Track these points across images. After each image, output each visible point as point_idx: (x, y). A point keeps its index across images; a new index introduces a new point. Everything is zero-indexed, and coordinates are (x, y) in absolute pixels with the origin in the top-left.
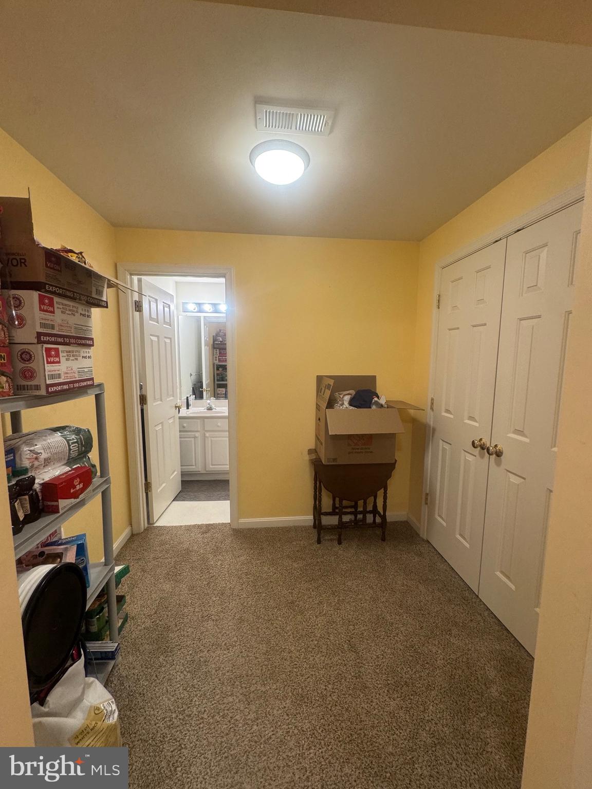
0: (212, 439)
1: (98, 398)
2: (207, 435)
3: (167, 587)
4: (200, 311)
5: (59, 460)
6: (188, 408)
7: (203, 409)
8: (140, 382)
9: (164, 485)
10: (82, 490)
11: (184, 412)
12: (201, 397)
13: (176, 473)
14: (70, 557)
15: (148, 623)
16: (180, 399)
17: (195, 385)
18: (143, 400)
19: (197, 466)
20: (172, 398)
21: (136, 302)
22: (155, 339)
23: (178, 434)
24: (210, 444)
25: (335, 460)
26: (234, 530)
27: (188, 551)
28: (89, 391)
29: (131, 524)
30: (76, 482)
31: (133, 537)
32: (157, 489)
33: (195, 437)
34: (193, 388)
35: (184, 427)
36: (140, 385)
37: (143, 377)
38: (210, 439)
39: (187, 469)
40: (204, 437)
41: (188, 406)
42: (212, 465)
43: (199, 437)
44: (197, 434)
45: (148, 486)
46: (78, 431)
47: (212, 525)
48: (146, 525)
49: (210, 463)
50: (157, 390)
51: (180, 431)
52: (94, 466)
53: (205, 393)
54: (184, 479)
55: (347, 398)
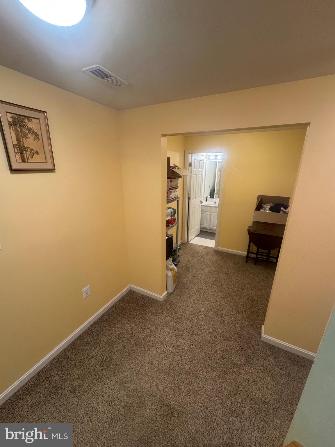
0: (214, 216)
1: (178, 201)
2: (212, 214)
3: (191, 259)
4: (216, 159)
5: (169, 216)
6: (206, 202)
7: (212, 203)
8: (189, 192)
9: (193, 230)
10: (174, 223)
11: (204, 203)
12: (213, 197)
13: (198, 226)
14: (171, 237)
15: (184, 264)
16: (204, 197)
17: (211, 191)
18: (189, 198)
19: (206, 226)
20: (199, 198)
21: (190, 163)
22: (195, 176)
23: (200, 212)
24: (213, 217)
25: (256, 231)
26: (215, 250)
27: (198, 252)
28: (176, 199)
29: (182, 240)
30: (173, 221)
31: (182, 244)
32: (191, 231)
33: (207, 214)
34: (210, 192)
35: (203, 209)
36: (189, 193)
37: (190, 190)
38: (213, 215)
39: (202, 226)
40: (211, 215)
41: (206, 200)
42: (213, 226)
43: (209, 215)
44: (208, 213)
45: (188, 229)
46: (173, 209)
47: (208, 247)
48: (186, 242)
49: (212, 225)
50: (194, 195)
51: (202, 211)
52: (176, 218)
53: (215, 195)
54: (202, 230)
55: (269, 207)
